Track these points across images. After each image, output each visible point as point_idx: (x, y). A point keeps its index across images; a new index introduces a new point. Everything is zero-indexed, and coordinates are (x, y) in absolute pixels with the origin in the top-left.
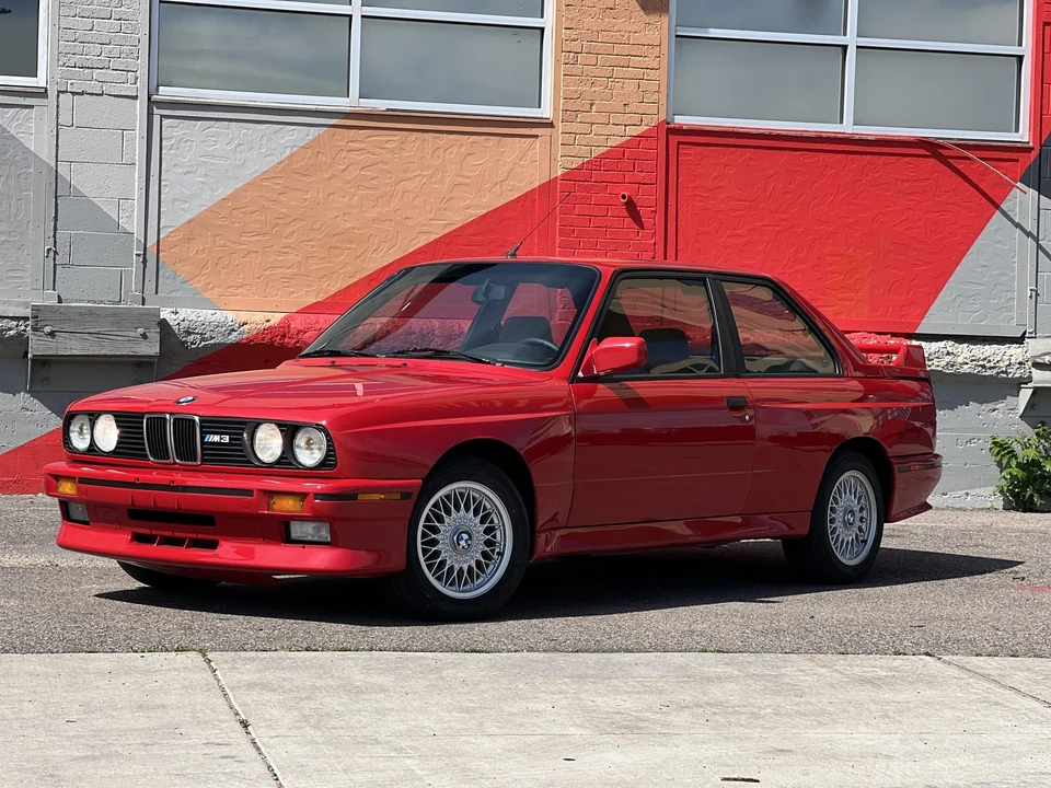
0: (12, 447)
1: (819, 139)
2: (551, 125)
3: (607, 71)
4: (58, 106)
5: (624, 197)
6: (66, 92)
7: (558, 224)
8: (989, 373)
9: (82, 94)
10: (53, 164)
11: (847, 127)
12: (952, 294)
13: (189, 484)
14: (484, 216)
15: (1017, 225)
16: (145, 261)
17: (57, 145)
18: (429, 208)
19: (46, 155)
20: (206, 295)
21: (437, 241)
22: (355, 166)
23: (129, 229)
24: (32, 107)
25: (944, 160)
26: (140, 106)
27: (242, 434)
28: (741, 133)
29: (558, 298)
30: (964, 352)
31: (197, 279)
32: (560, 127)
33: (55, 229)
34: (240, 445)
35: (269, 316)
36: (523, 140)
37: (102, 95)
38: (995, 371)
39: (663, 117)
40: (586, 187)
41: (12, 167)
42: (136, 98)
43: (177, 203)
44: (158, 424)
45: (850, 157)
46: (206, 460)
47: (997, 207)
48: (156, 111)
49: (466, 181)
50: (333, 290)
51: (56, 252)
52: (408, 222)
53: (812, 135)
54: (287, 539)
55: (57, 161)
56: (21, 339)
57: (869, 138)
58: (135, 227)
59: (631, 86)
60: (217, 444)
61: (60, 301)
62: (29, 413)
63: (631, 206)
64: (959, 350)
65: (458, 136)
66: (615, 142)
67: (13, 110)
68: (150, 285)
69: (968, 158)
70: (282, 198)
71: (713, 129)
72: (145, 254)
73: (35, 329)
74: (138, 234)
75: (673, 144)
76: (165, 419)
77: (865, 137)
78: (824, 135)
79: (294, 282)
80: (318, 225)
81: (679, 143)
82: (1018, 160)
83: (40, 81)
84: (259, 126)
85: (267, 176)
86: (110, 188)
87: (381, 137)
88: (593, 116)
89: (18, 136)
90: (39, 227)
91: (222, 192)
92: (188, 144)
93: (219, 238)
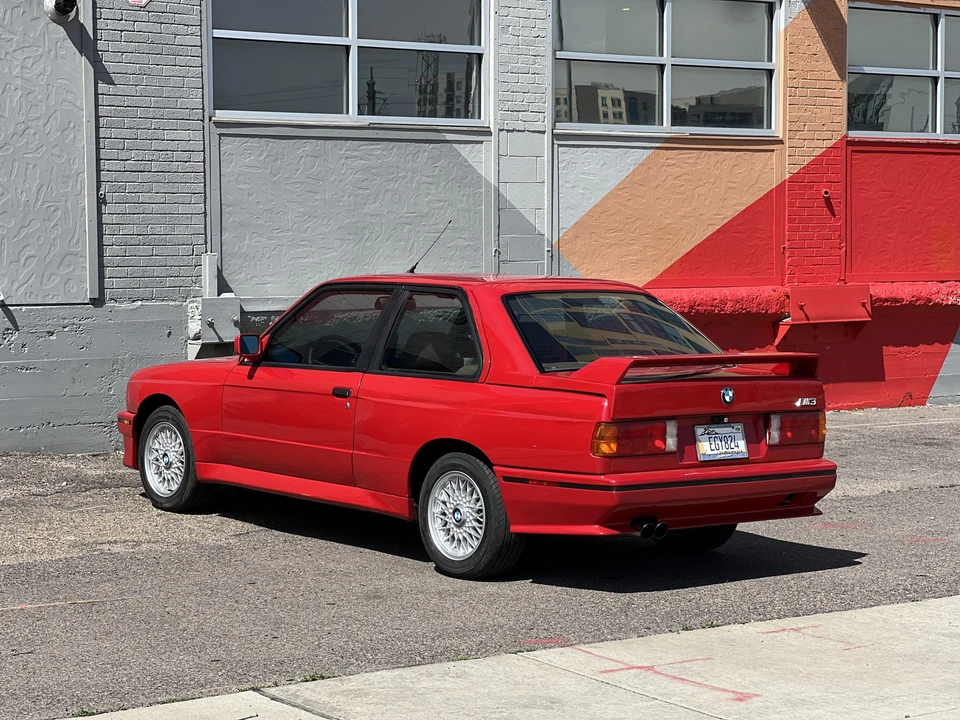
1: (929, 145)
2: (781, 142)
3: (813, 101)
4: (498, 141)
6: (504, 130)
7: (787, 214)
9: (512, 131)
10: (497, 185)
11: (939, 134)
14: (744, 210)
16: (552, 256)
17: (499, 170)
18: (713, 206)
19: (493, 181)
21: (718, 231)
22: (670, 177)
23: (542, 232)
24: (482, 142)
26: (547, 137)
29: (786, 266)
31: (582, 267)
32: (787, 143)
33: (499, 235)
37: (524, 131)
39: (844, 132)
40: (801, 186)
41: (471, 189)
42: (544, 132)
43: (569, 210)
48: (555, 142)
49: (734, 185)
50: (661, 270)
51: (499, 253)
52: (702, 218)
55: (499, 183)
57: (955, 143)
58: (546, 232)
59: (826, 111)
63: (828, 201)
65: (729, 152)
66: (819, 152)
67: (470, 146)
68: (555, 273)
70: (630, 203)
72: (552, 251)
74: (548, 235)
75: (849, 152)
77: (952, 142)
78: (931, 141)
79: (637, 266)
80: (650, 223)
81: (853, 151)
83: (482, 122)
84: (615, 150)
85: (621, 187)
86: (530, 201)
87: (685, 155)
88: (806, 134)
89: (473, 165)
90: (488, 234)
91: (594, 201)
92: (574, 165)
93: (593, 235)
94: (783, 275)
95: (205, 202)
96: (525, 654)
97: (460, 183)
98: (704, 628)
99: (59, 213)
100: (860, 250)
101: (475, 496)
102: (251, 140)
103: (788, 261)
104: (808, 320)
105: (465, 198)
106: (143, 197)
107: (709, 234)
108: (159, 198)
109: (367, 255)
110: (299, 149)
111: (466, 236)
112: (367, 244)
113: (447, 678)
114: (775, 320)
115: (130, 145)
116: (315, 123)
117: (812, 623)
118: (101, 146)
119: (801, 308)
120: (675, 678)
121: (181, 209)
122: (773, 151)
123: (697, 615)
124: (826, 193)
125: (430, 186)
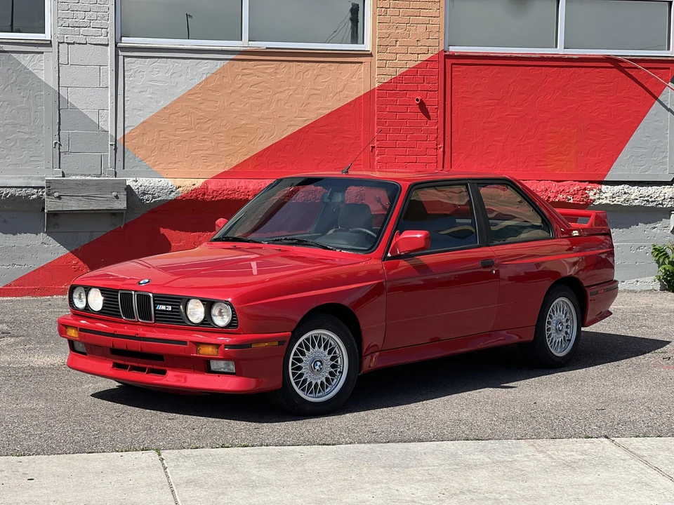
0: (36, 267)
1: (542, 59)
2: (371, 55)
3: (406, 19)
4: (58, 52)
5: (417, 100)
6: (64, 42)
7: (376, 118)
8: (651, 205)
9: (73, 43)
10: (57, 89)
11: (560, 50)
12: (627, 155)
13: (147, 336)
14: (329, 114)
15: (669, 110)
16: (116, 149)
17: (59, 77)
18: (294, 110)
19: (52, 83)
20: (154, 169)
21: (299, 131)
22: (247, 85)
23: (105, 129)
24: (42, 53)
25: (622, 70)
26: (110, 50)
27: (179, 305)
28: (492, 57)
29: (376, 163)
30: (635, 191)
31: (149, 159)
32: (377, 56)
33: (59, 130)
34: (178, 312)
35: (194, 181)
36: (353, 65)
37: (86, 44)
38: (655, 203)
39: (442, 48)
40: (392, 94)
41: (31, 92)
42: (107, 45)
43: (135, 111)
44: (127, 297)
45: (562, 69)
46: (158, 320)
47: (656, 98)
48: (120, 53)
49: (319, 92)
50: (235, 164)
51: (60, 145)
52: (282, 119)
53: (537, 56)
54: (209, 370)
55: (59, 87)
56: (40, 201)
57: (574, 57)
58: (109, 127)
59: (421, 28)
60: (163, 311)
61: (64, 176)
62: (46, 246)
63: (422, 106)
64: (632, 191)
65: (311, 64)
66: (412, 64)
67: (30, 55)
68: (120, 164)
69: (636, 68)
70: (202, 106)
71: (474, 54)
72: (116, 144)
73: (48, 195)
74: (111, 131)
75: (448, 65)
76: (132, 294)
77: (571, 56)
78: (545, 56)
79: (210, 159)
80: (224, 123)
81: (452, 64)
82: (669, 69)
83: (47, 36)
84: (185, 61)
85: (191, 93)
86: (93, 103)
87: (262, 66)
88: (398, 49)
89: (34, 72)
91: (164, 104)
92: (141, 73)
93: (162, 132)
97: (20, 86)
100: (462, 151)
103: (377, 158)
105: (25, 99)
107: (288, 134)
111: (26, 129)
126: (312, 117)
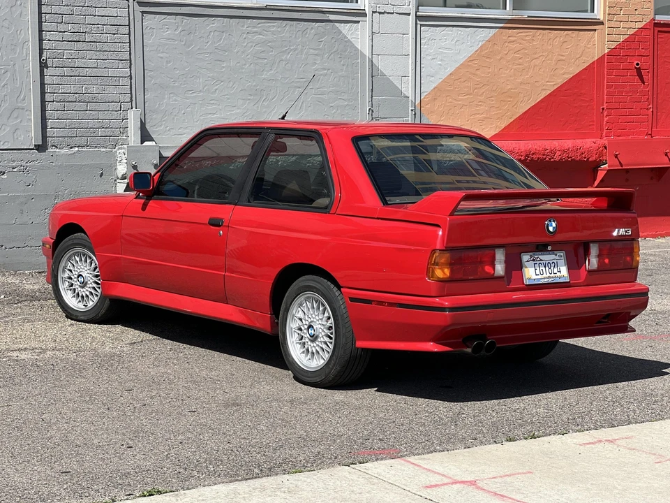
2: (602, 23)
4: (372, 21)
7: (605, 82)
9: (384, 13)
10: (371, 57)
14: (571, 78)
16: (415, 114)
17: (372, 45)
18: (546, 75)
19: (367, 53)
21: (550, 95)
22: (511, 51)
23: (407, 95)
24: (358, 22)
26: (412, 19)
29: (605, 123)
32: (607, 24)
33: (372, 97)
36: (589, 32)
37: (393, 13)
39: (652, 16)
40: (617, 59)
41: (349, 60)
42: (409, 14)
43: (428, 77)
48: (418, 22)
49: (564, 58)
50: (503, 126)
51: (373, 111)
52: (537, 84)
55: (372, 55)
58: (410, 94)
63: (638, 70)
66: (631, 32)
67: (349, 25)
70: (478, 72)
72: (415, 110)
74: (411, 98)
75: (656, 32)
79: (484, 123)
80: (495, 88)
81: (659, 31)
83: (359, 5)
84: (467, 29)
85: (471, 59)
86: (397, 70)
87: (523, 33)
88: (621, 17)
89: (352, 40)
90: (363, 96)
91: (450, 70)
92: (433, 41)
93: (448, 98)
94: (602, 130)
95: (130, 67)
96: (358, 466)
97: (341, 54)
98: (526, 439)
99: (9, 74)
100: (664, 111)
101: (326, 315)
102: (169, 17)
103: (606, 119)
104: (622, 166)
105: (345, 67)
106: (79, 63)
107: (542, 97)
108: (92, 63)
109: (265, 112)
110: (208, 25)
111: (345, 97)
112: (265, 103)
113: (278, 493)
114: (595, 166)
115: (67, 19)
116: (222, 4)
117: (625, 435)
118: (43, 19)
119: (616, 156)
120: (496, 494)
121: (111, 73)
122: (595, 30)
123: (521, 425)
124: (638, 64)
125: (317, 57)
126: (560, 81)
